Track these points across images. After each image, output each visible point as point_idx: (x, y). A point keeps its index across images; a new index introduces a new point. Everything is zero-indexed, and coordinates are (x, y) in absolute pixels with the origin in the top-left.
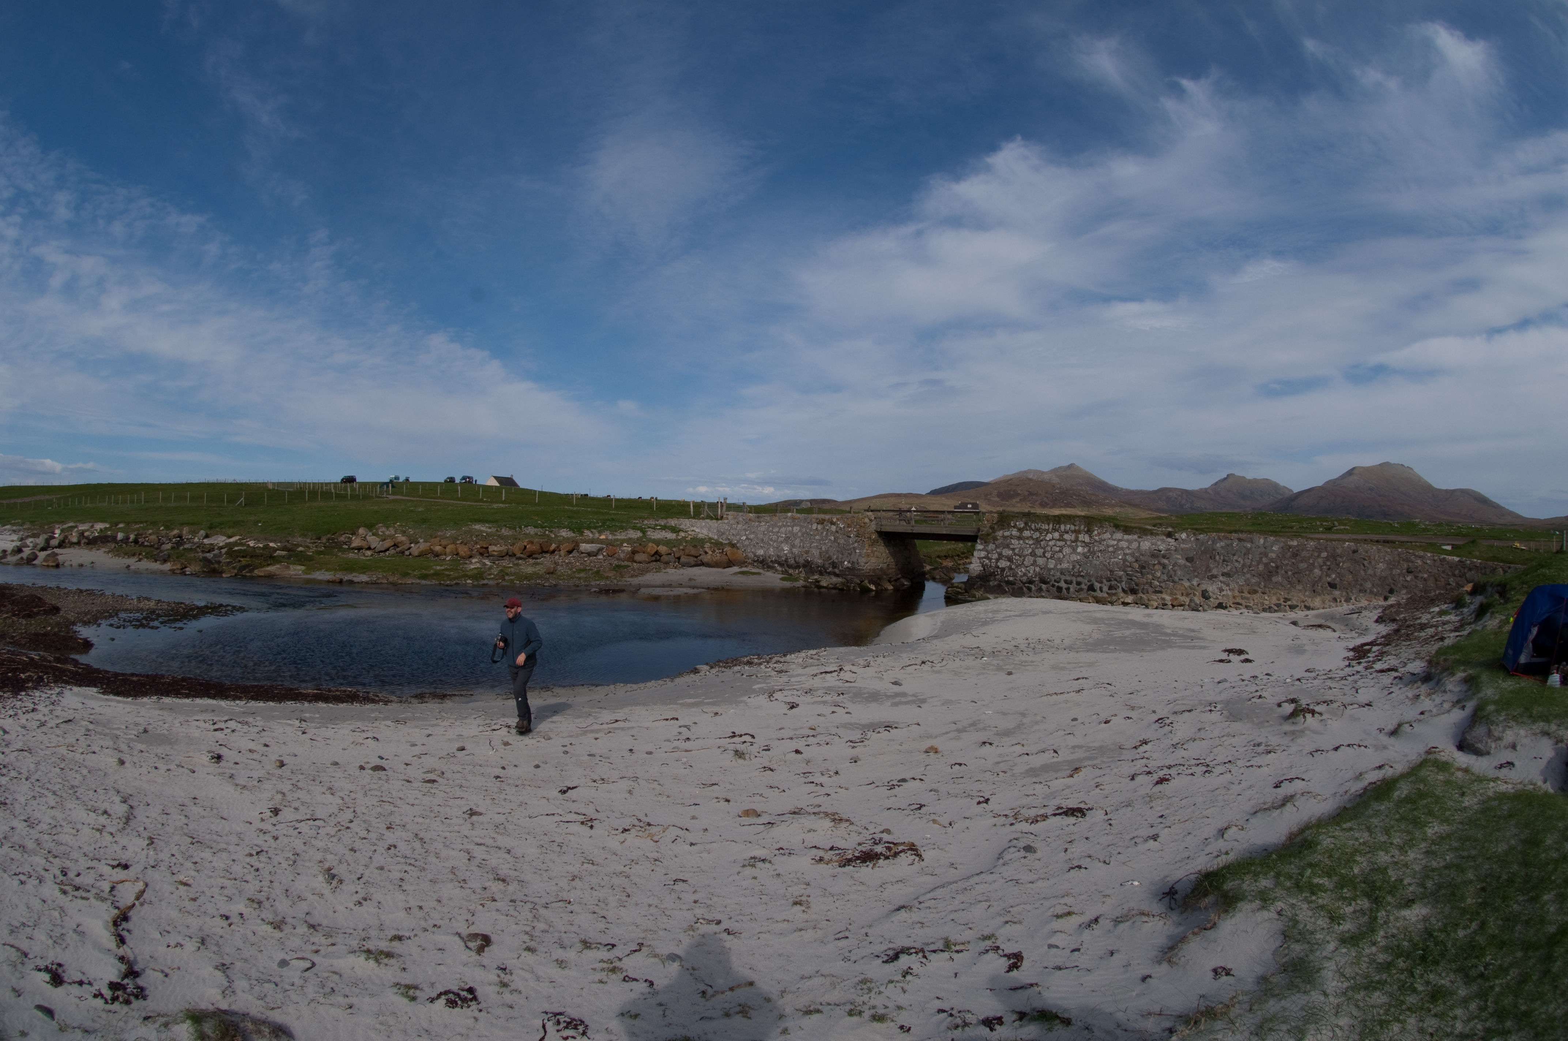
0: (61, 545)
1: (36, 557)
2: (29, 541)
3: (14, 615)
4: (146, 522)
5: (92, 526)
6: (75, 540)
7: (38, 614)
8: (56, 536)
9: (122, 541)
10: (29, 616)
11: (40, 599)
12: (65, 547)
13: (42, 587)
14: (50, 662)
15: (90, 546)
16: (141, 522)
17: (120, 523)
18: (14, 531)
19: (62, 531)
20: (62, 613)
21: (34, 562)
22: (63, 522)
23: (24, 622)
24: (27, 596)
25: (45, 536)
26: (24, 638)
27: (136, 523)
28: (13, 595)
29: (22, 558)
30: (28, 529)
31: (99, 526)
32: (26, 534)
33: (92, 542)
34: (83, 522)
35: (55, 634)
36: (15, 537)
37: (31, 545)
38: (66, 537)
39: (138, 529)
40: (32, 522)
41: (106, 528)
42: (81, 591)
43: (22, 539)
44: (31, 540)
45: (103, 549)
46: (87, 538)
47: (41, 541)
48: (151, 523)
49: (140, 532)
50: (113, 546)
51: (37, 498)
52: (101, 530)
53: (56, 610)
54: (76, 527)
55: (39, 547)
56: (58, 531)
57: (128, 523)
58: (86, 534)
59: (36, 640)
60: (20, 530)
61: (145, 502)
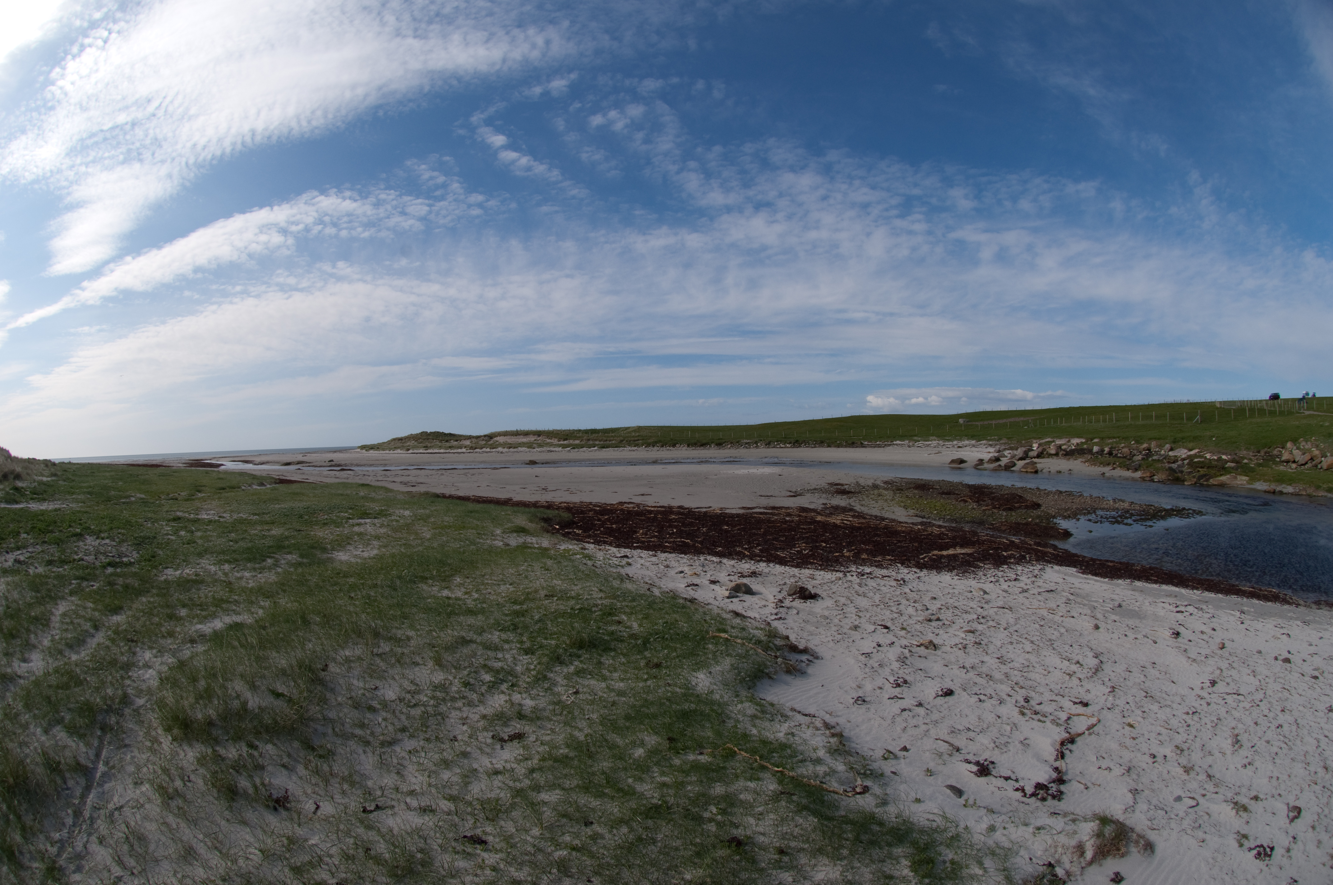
0: (1039, 456)
1: (1014, 465)
2: (1006, 453)
3: (995, 508)
4: (1119, 437)
5: (1069, 441)
6: (1053, 452)
7: (1019, 508)
8: (1035, 448)
9: (1097, 453)
10: (1010, 509)
11: (1020, 497)
12: (1044, 458)
13: (1022, 488)
14: (1030, 545)
15: (1068, 457)
16: (1114, 438)
17: (1095, 438)
18: (991, 445)
19: (1040, 445)
20: (1042, 508)
21: (1012, 469)
22: (1040, 438)
23: (1005, 514)
24: (1007, 494)
25: (1024, 449)
26: (1005, 525)
27: (1110, 438)
28: (992, 493)
29: (1000, 465)
30: (1005, 444)
31: (1075, 441)
32: (1003, 447)
33: (1069, 454)
34: (1060, 438)
35: (1036, 524)
36: (992, 450)
37: (1009, 455)
38: (1044, 450)
39: (1112, 443)
40: (1008, 438)
41: (1082, 443)
42: (1061, 492)
43: (999, 451)
44: (1008, 452)
45: (1081, 460)
46: (1064, 450)
47: (1020, 452)
48: (1123, 438)
49: (1114, 446)
50: (1089, 457)
51: (1012, 420)
52: (1077, 444)
53: (1038, 506)
54: (1054, 441)
55: (1017, 457)
56: (1035, 446)
57: (1102, 439)
58: (1063, 447)
59: (1016, 528)
60: (996, 445)
61: (1117, 421)
